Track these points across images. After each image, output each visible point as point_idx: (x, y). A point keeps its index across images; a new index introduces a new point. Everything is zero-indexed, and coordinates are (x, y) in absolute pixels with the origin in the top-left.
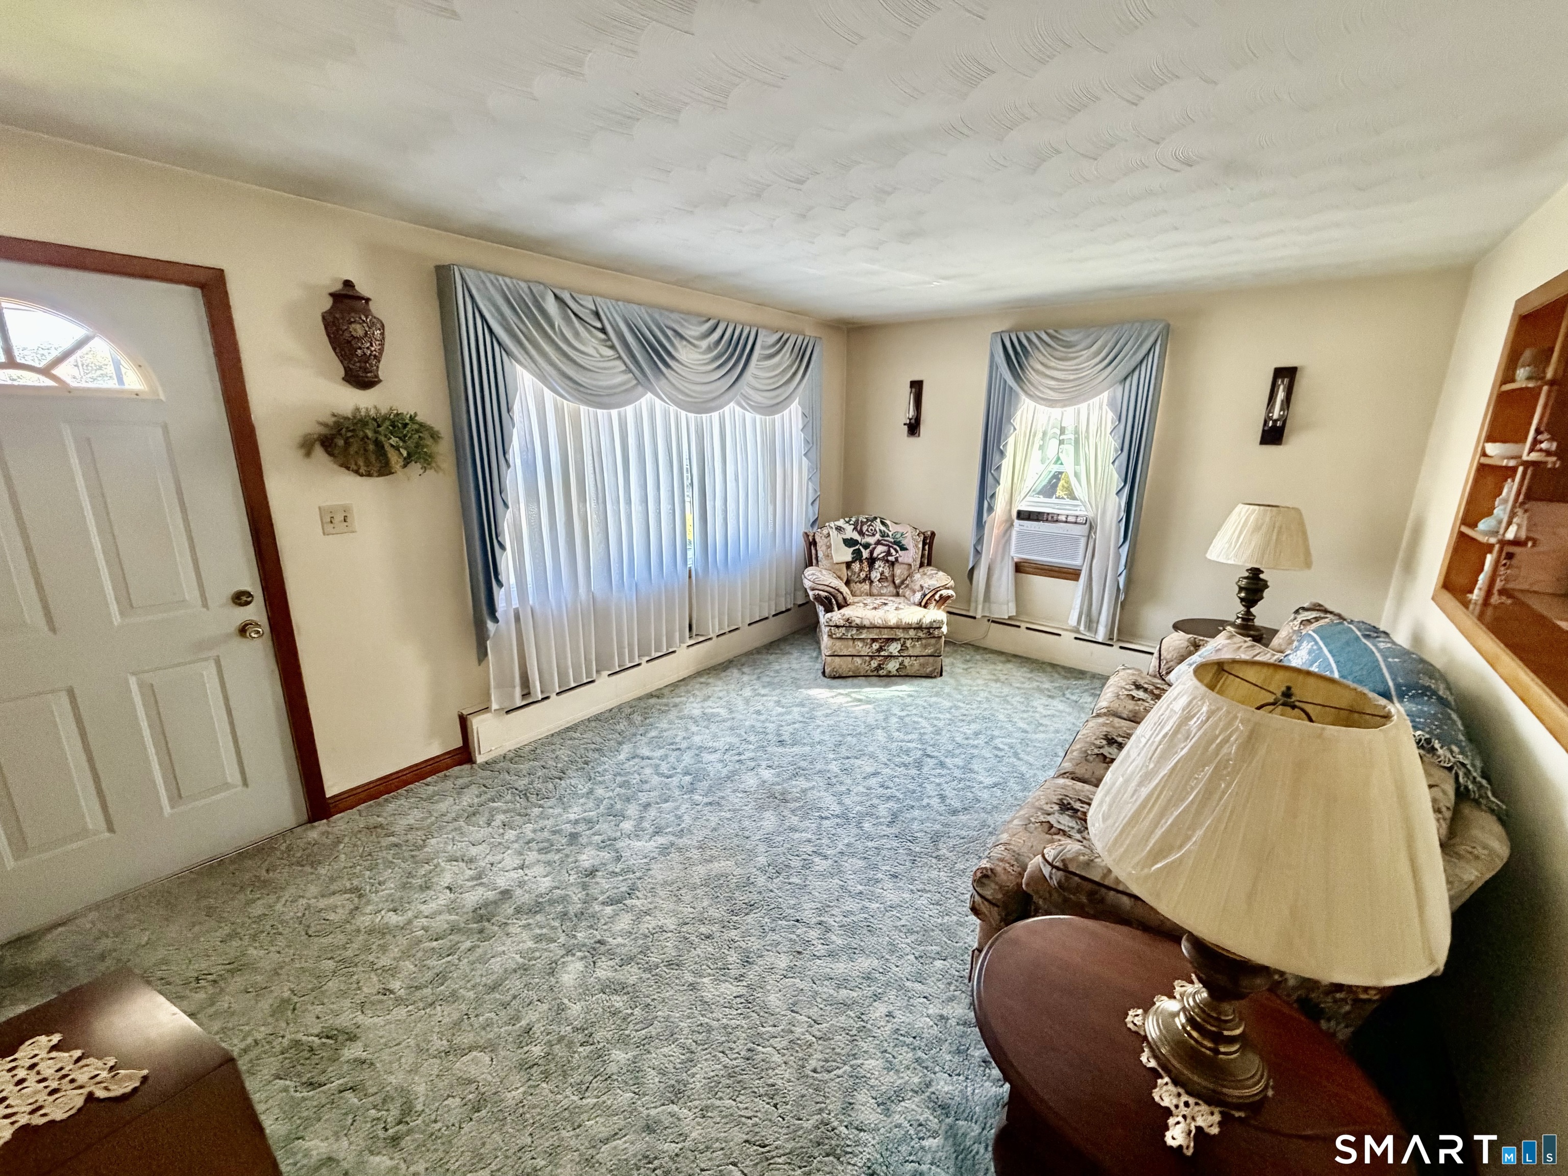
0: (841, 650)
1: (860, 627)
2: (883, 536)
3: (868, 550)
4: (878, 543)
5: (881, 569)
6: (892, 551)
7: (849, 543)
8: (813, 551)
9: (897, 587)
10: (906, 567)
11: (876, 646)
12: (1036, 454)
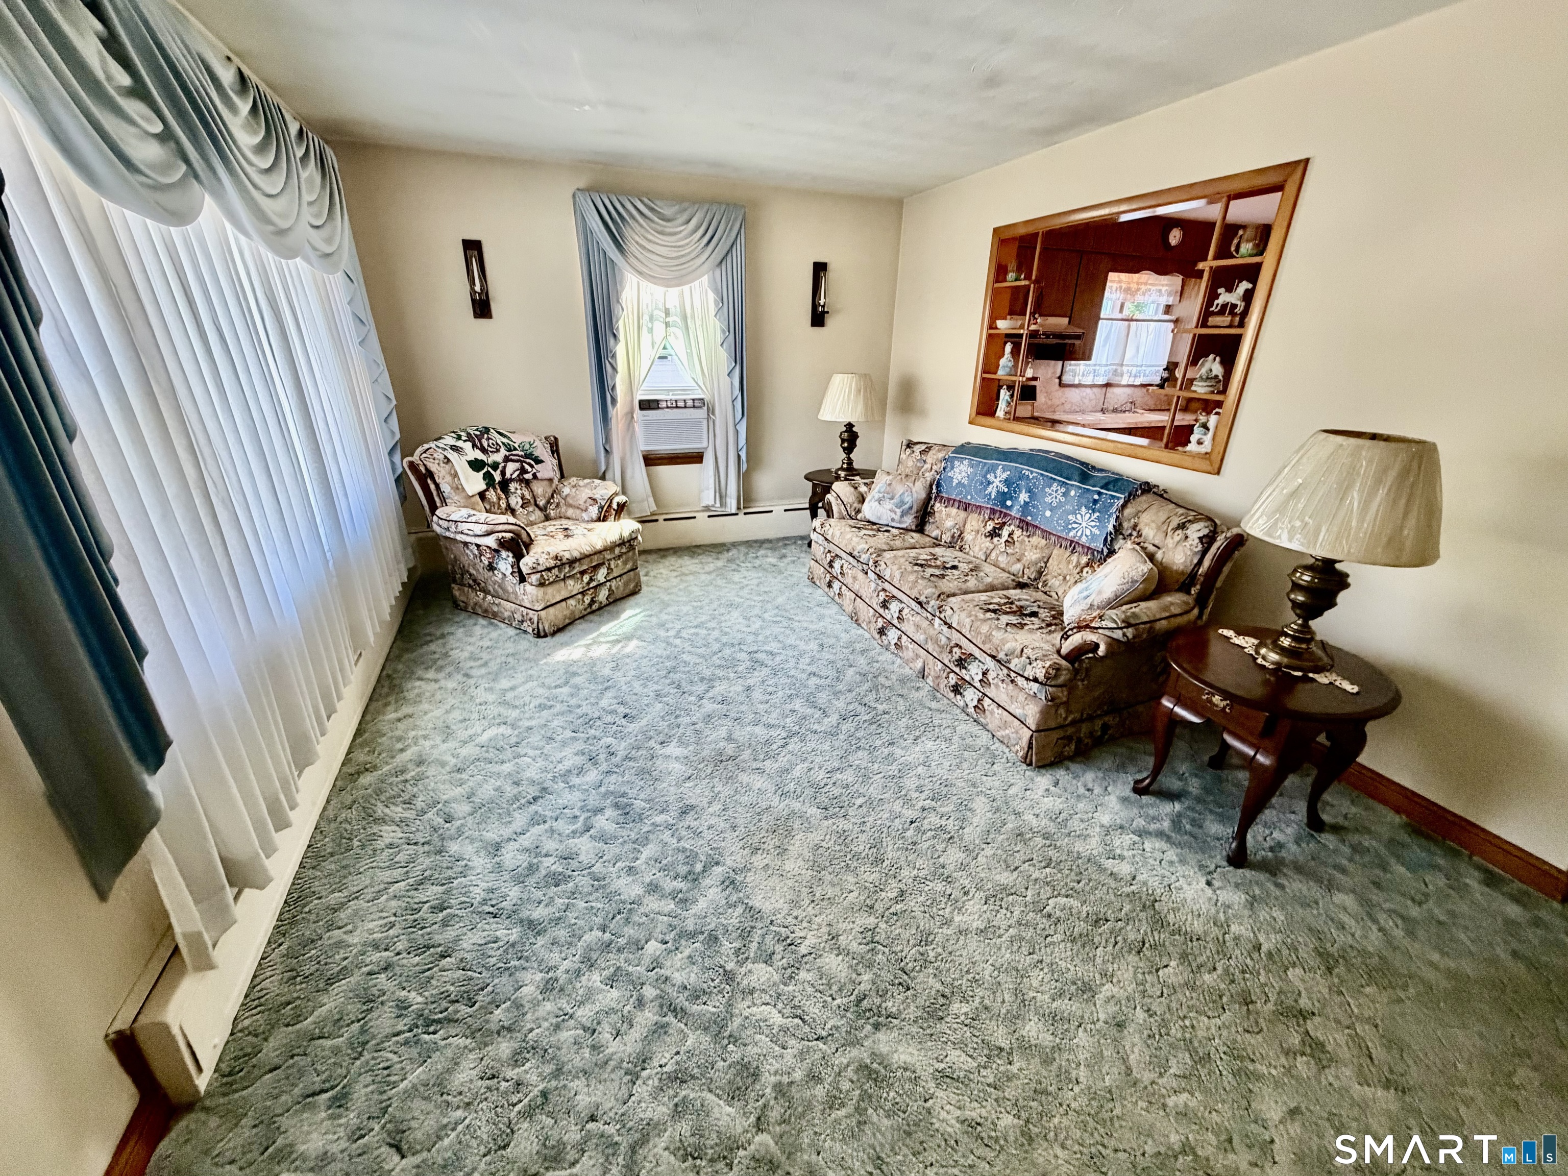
0: (554, 596)
1: (572, 562)
2: (509, 450)
3: (498, 472)
4: (507, 459)
5: (519, 492)
6: (527, 467)
7: (476, 465)
8: (432, 487)
9: (543, 509)
10: (546, 483)
11: (586, 578)
12: (645, 336)
